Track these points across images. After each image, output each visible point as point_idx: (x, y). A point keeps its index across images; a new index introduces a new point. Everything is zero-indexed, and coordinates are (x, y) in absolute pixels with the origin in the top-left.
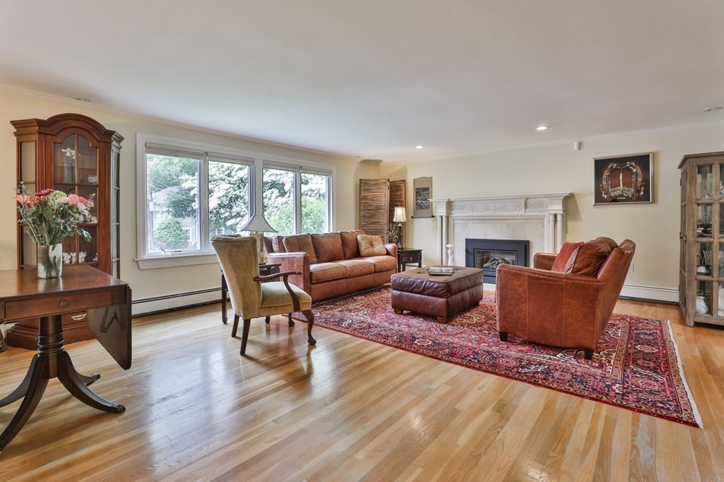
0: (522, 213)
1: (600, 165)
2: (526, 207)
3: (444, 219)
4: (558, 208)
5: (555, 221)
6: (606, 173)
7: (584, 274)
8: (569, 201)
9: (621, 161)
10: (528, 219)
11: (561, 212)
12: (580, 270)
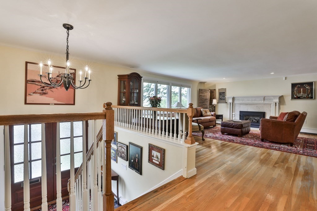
0: (263, 102)
1: (294, 85)
2: (264, 100)
3: (231, 104)
4: (277, 100)
5: (276, 105)
6: (296, 89)
7: (290, 121)
8: (281, 98)
9: (302, 84)
10: (265, 104)
11: (278, 102)
12: (289, 120)
